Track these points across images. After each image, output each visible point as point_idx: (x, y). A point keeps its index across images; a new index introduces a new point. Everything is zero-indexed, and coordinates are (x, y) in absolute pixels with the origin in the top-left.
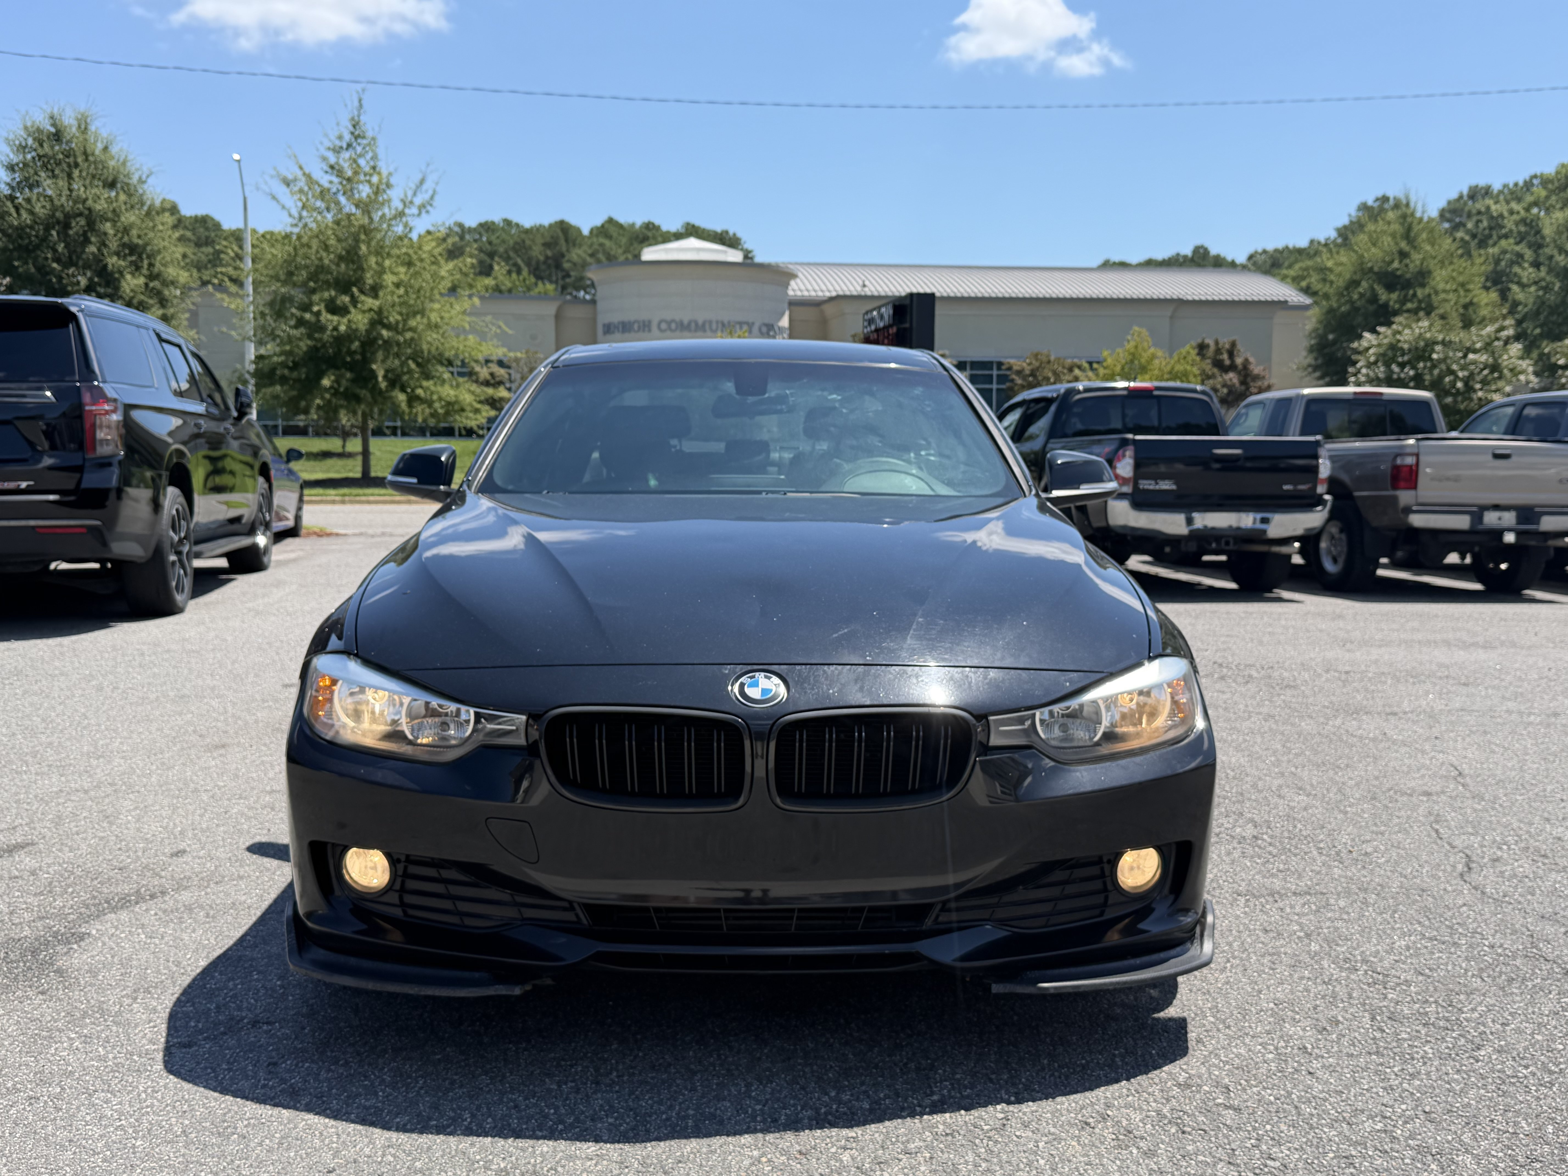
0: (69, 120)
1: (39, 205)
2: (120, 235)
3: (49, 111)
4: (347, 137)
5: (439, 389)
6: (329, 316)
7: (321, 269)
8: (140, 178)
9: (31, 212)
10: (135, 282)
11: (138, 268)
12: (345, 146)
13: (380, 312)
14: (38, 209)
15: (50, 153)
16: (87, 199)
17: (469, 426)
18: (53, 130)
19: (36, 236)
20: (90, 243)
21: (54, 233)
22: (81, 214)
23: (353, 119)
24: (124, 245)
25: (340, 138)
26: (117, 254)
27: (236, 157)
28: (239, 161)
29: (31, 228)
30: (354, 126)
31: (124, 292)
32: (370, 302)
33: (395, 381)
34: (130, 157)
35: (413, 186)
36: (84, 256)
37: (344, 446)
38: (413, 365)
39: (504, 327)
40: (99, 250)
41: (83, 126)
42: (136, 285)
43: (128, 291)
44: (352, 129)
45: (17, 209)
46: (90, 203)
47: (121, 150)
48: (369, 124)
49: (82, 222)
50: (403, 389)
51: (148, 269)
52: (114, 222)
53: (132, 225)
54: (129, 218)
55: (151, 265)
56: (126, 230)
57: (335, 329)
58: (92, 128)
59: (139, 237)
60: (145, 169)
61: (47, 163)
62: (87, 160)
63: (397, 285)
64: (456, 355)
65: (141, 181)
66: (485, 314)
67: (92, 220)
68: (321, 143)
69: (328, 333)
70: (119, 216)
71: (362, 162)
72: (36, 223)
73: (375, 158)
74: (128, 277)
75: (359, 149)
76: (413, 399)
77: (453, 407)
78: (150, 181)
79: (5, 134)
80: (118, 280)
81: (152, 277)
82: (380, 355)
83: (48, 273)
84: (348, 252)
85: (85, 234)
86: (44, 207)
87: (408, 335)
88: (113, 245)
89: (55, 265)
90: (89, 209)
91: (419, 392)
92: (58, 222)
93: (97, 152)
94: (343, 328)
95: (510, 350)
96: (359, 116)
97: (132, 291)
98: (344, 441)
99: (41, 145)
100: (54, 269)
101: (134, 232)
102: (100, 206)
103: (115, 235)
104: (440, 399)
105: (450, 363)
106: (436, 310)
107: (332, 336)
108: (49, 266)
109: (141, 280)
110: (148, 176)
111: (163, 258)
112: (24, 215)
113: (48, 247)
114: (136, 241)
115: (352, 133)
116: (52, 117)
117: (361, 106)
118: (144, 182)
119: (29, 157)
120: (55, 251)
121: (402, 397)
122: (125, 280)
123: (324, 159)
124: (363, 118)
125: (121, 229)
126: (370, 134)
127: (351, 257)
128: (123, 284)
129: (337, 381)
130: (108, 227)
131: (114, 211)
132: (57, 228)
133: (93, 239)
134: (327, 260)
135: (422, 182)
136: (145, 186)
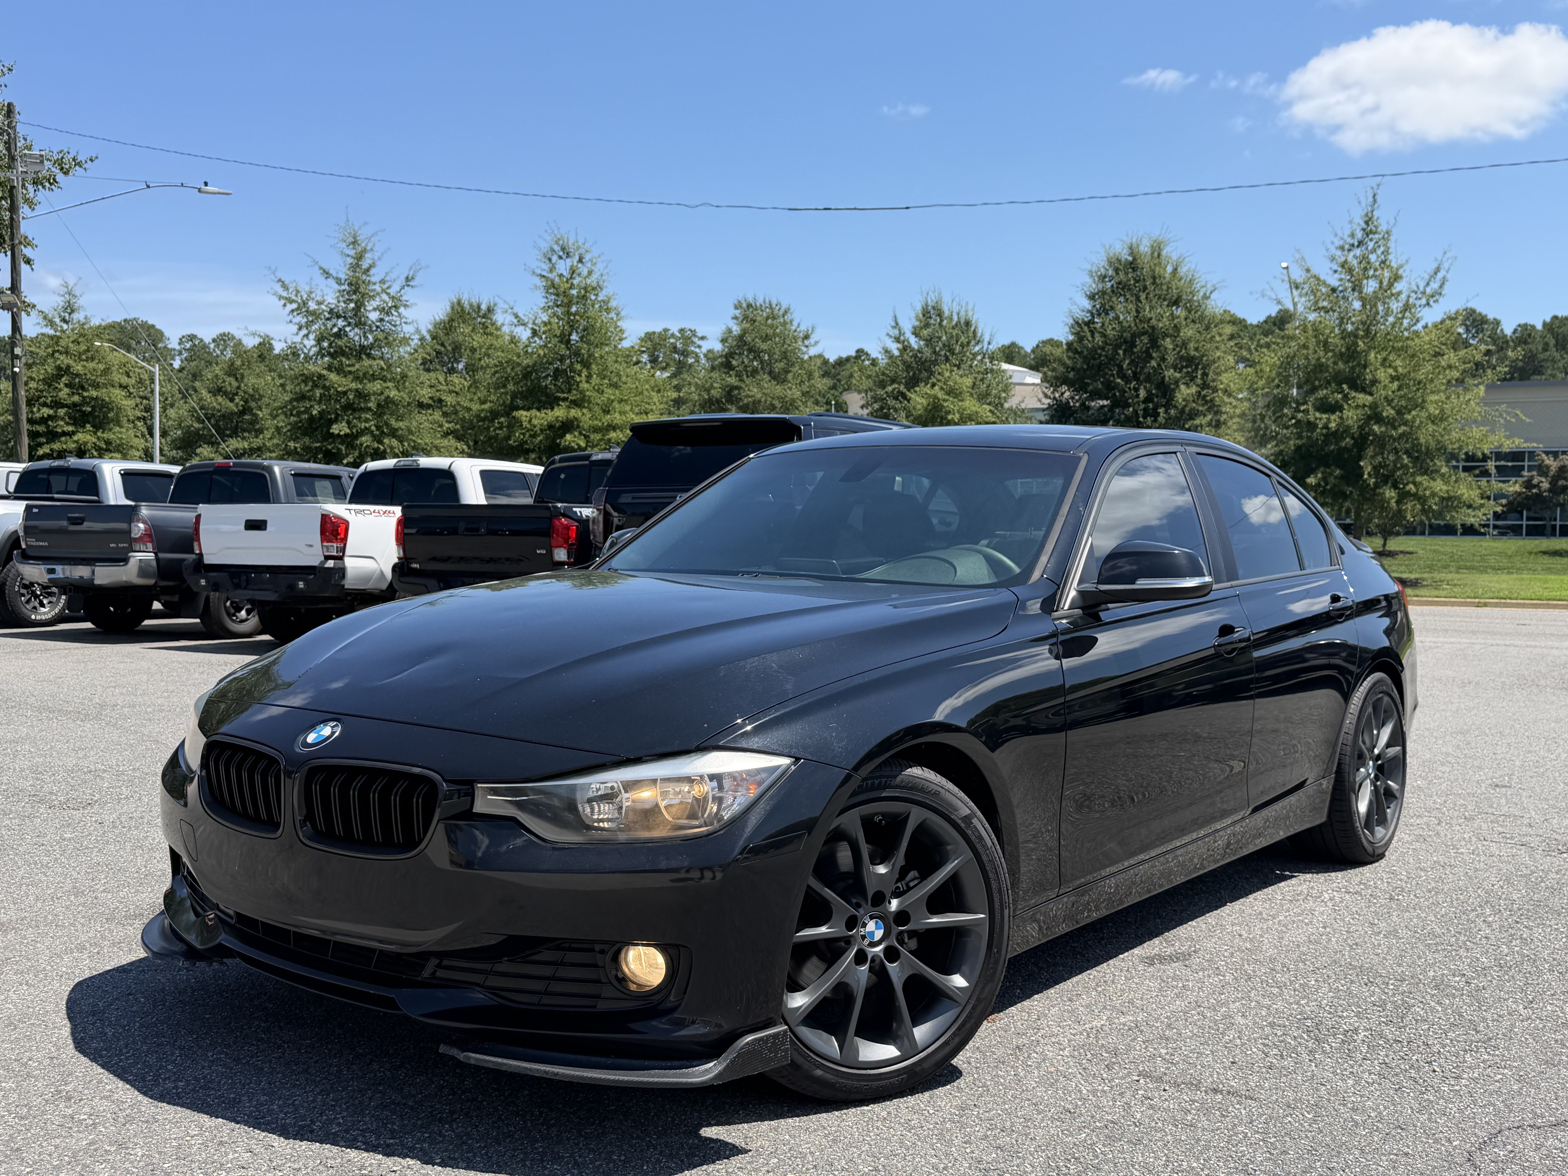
0: (1145, 248)
1: (1110, 327)
2: (1178, 349)
3: (1129, 242)
4: (1359, 235)
5: (1432, 484)
6: (1318, 415)
7: (1320, 367)
8: (1205, 294)
9: (1104, 335)
10: (1188, 391)
11: (1193, 379)
12: (1356, 244)
13: (1374, 406)
14: (1110, 332)
15: (1124, 280)
16: (1151, 319)
17: (1469, 523)
18: (1130, 259)
19: (1106, 356)
20: (1152, 358)
21: (1121, 352)
22: (1143, 334)
23: (1367, 215)
24: (1182, 358)
25: (1352, 235)
26: (1175, 368)
27: (1284, 265)
28: (1287, 268)
29: (1103, 349)
30: (1367, 223)
31: (1177, 401)
32: (1363, 398)
33: (1387, 478)
34: (1197, 275)
35: (1427, 277)
36: (1146, 370)
37: (1384, 545)
38: (1406, 460)
39: (1521, 415)
40: (1159, 365)
41: (1157, 251)
42: (1188, 394)
43: (1180, 400)
44: (1364, 226)
45: (1092, 333)
46: (1153, 322)
47: (1188, 271)
48: (1383, 219)
49: (1145, 339)
50: (1395, 486)
51: (1202, 379)
52: (1174, 337)
53: (1189, 339)
54: (1188, 332)
55: (1205, 374)
56: (1184, 345)
57: (1326, 427)
58: (1164, 253)
59: (1196, 349)
60: (1209, 286)
61: (1121, 288)
62: (1154, 283)
63: (1393, 379)
64: (1460, 448)
65: (1206, 297)
66: (1500, 404)
67: (1154, 337)
68: (1333, 243)
69: (1318, 430)
70: (1179, 331)
71: (1373, 258)
72: (1106, 344)
73: (1386, 252)
74: (1183, 387)
75: (1371, 245)
76: (1403, 496)
77: (1449, 502)
78: (1213, 296)
79: (1089, 267)
80: (1174, 390)
81: (1205, 386)
82: (1370, 452)
83: (1113, 389)
84: (1348, 349)
85: (1147, 351)
86: (1114, 329)
87: (1402, 429)
88: (1171, 359)
89: (1119, 380)
90: (1153, 328)
91: (1411, 487)
92: (1126, 342)
93: (1167, 275)
94: (1333, 425)
95: (1525, 442)
96: (1372, 212)
97: (1184, 400)
98: (1385, 540)
99: (1117, 274)
100: (1119, 383)
101: (1192, 345)
102: (1164, 324)
103: (1174, 350)
104: (1434, 495)
105: (1453, 456)
106: (1434, 402)
107: (1322, 434)
108: (1113, 381)
109: (1194, 389)
110: (1211, 293)
111: (1217, 368)
112: (1098, 338)
113: (1115, 365)
114: (1192, 353)
115: (1364, 230)
116: (1131, 248)
117: (1375, 201)
118: (1208, 298)
119: (1109, 285)
120: (1120, 367)
121: (1390, 494)
122: (1180, 390)
123: (1333, 259)
124: (1376, 214)
125: (1180, 343)
126: (1383, 228)
127: (1351, 354)
128: (1177, 394)
129: (1324, 479)
130: (1168, 343)
131: (1175, 326)
132: (1123, 347)
133: (1154, 355)
134: (1327, 358)
135: (1437, 270)
136: (1208, 302)
